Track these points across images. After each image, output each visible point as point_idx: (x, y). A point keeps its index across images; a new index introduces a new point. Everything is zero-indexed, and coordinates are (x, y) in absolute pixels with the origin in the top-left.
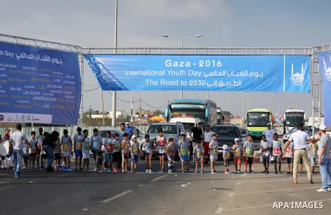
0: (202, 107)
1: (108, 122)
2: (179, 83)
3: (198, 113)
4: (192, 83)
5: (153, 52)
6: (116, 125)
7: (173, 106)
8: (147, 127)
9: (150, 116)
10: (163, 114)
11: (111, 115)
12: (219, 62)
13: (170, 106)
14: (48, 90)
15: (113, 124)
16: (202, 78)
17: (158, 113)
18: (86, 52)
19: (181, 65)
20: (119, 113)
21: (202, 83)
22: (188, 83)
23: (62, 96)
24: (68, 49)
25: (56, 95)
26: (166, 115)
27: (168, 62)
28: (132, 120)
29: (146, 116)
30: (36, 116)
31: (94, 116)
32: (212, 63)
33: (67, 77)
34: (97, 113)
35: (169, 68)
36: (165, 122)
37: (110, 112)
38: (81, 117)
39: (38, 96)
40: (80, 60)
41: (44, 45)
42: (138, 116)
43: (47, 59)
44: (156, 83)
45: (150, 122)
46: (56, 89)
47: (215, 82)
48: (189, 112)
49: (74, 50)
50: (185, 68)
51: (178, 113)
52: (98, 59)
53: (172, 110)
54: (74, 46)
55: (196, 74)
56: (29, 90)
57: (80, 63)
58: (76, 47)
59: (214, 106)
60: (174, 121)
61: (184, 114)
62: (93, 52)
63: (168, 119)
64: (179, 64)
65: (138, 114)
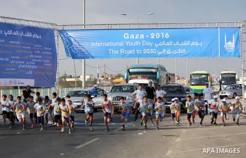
0: (154, 70)
1: (79, 84)
2: (136, 51)
3: (151, 75)
4: (146, 51)
5: (113, 27)
6: (86, 86)
7: (131, 70)
8: (111, 88)
9: (113, 79)
10: (123, 77)
11: (82, 79)
12: (167, 34)
13: (128, 70)
14: (30, 60)
15: (83, 85)
16: (153, 47)
17: (119, 76)
18: (61, 28)
19: (136, 38)
20: (87, 77)
21: (153, 51)
22: (143, 52)
23: (42, 63)
24: (46, 26)
25: (37, 64)
26: (126, 78)
27: (126, 36)
28: (98, 82)
29: (109, 78)
30: (21, 80)
31: (68, 80)
32: (161, 35)
33: (46, 48)
34: (71, 77)
35: (127, 40)
36: (125, 84)
37: (81, 76)
38: (57, 80)
39: (22, 64)
40: (56, 35)
41: (26, 24)
42: (103, 78)
43: (29, 35)
44: (117, 52)
45: (113, 83)
46: (37, 59)
47: (164, 50)
48: (144, 74)
49: (51, 27)
50: (139, 40)
51: (134, 76)
52: (70, 34)
53: (130, 73)
54: (50, 24)
55: (148, 44)
56: (15, 60)
57: (56, 38)
58: (52, 24)
59: (164, 69)
60: (131, 82)
61: (139, 77)
62: (65, 28)
63: (127, 81)
64: (135, 36)
65: (103, 77)
